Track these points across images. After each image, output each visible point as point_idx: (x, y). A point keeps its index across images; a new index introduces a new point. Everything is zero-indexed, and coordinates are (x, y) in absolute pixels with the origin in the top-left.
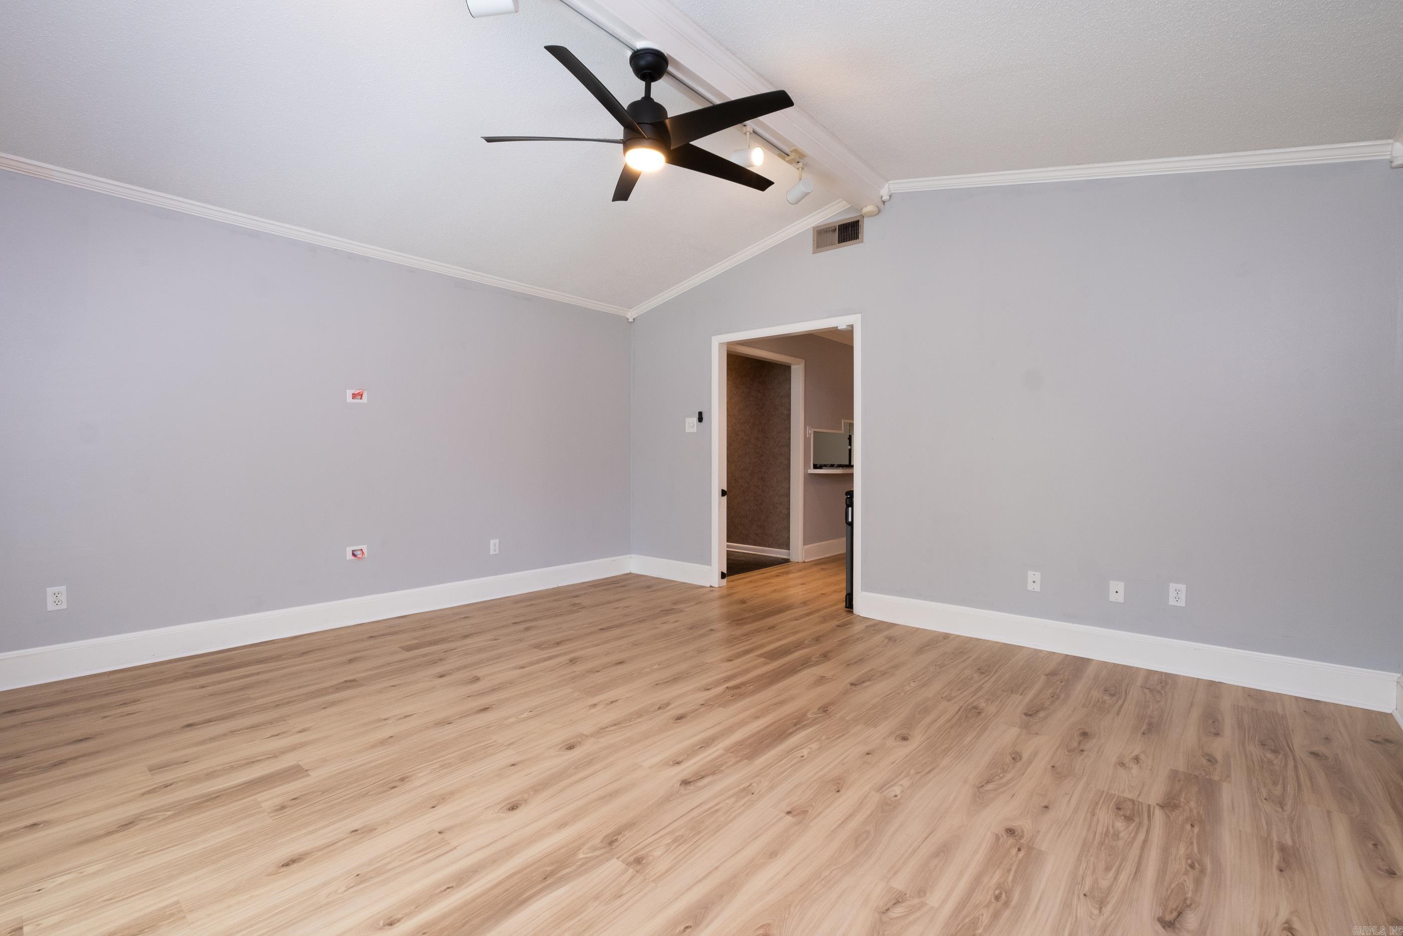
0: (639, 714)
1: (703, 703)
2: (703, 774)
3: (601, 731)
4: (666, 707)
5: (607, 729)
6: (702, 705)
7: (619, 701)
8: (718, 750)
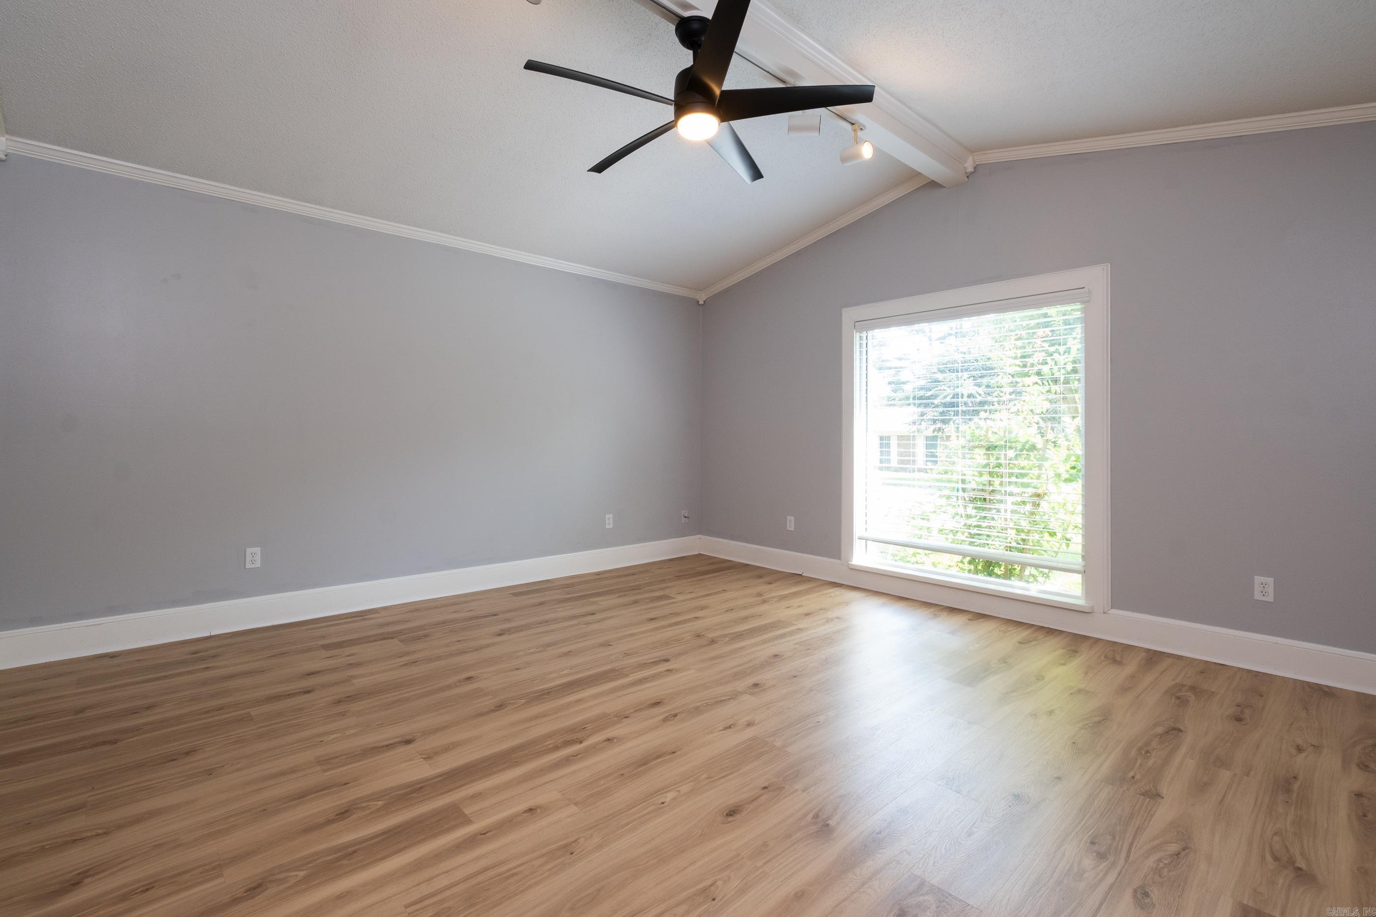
0: (697, 711)
1: (624, 720)
2: (653, 664)
3: (734, 696)
4: (667, 717)
5: (729, 697)
6: (628, 717)
7: (722, 728)
8: (633, 677)
